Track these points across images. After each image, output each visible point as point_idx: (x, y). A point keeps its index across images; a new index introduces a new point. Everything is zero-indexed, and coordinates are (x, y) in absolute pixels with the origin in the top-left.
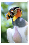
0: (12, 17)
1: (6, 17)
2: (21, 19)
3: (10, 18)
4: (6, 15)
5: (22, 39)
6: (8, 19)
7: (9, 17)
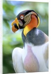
0: (22, 28)
1: (11, 27)
2: (37, 32)
3: (18, 29)
4: (11, 24)
5: (39, 66)
6: (14, 31)
7: (16, 27)
